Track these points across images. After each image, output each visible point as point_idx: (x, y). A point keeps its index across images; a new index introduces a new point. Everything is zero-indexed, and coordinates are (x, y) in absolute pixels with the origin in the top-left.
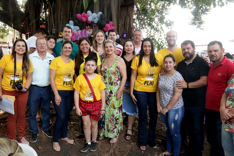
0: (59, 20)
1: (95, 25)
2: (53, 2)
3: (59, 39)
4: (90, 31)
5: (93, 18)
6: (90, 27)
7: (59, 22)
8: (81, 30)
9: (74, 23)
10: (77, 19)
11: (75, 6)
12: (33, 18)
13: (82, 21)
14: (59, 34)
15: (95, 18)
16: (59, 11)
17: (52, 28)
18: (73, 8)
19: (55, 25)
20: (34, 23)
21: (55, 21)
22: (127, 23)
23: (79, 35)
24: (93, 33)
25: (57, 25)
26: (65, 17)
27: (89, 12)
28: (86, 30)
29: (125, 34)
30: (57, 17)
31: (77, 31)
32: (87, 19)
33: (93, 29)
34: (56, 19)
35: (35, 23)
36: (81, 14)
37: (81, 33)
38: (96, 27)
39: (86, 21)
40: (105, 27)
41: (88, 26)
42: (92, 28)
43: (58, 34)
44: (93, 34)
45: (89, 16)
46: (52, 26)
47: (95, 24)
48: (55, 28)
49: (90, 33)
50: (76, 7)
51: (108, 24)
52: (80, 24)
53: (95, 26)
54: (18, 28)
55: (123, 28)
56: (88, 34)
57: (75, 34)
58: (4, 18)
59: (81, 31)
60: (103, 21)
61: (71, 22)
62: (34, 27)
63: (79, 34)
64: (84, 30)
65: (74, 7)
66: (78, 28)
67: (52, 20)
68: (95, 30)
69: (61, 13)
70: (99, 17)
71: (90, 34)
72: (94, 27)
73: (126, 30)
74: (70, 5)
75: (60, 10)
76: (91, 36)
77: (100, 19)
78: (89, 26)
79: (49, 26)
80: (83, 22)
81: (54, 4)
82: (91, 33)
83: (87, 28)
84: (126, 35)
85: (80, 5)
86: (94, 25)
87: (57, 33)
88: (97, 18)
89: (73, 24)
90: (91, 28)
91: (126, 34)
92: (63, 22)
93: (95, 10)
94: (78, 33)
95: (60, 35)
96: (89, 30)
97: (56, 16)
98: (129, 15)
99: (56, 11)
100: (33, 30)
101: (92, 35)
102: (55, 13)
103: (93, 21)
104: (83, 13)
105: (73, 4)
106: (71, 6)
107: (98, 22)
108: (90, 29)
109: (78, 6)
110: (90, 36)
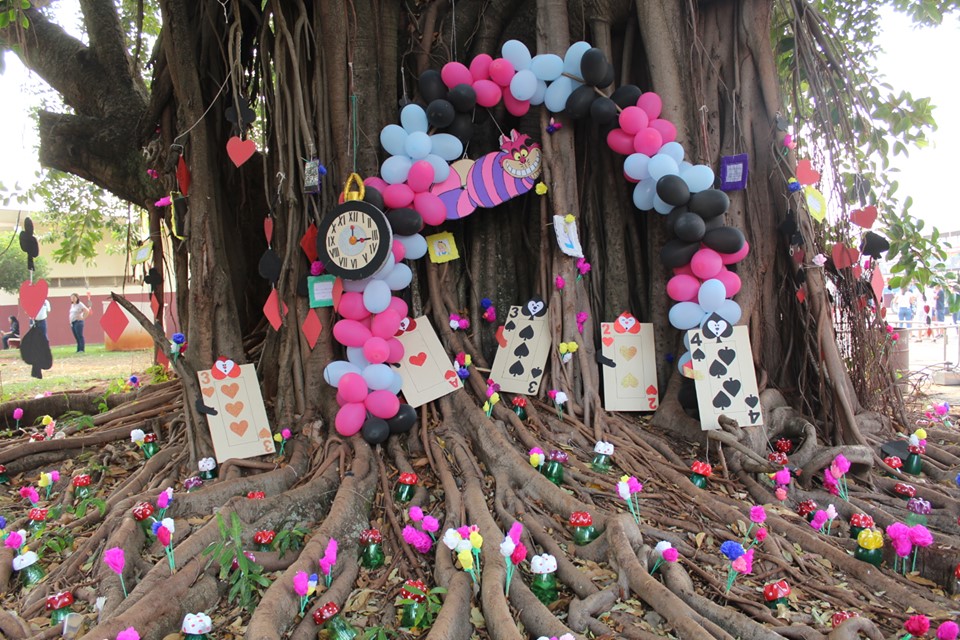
0: (340, 106)
1: (552, 120)
2: (303, 7)
3: (347, 214)
4: (523, 160)
5: (538, 80)
6: (525, 136)
7: (340, 118)
8: (470, 158)
9: (429, 117)
10: (444, 91)
11: (428, 37)
12: (191, 107)
13: (478, 105)
14: (342, 189)
15: (548, 83)
16: (340, 55)
17: (304, 155)
18: (416, 45)
19: (321, 137)
20: (194, 139)
21: (320, 115)
22: (738, 97)
23: (462, 188)
24: (547, 170)
25: (328, 140)
26: (373, 88)
27: (514, 49)
28: (503, 158)
29: (736, 161)
30: (329, 92)
31: (450, 163)
32: (505, 88)
33: (541, 147)
34: (320, 108)
35: (204, 137)
36: (468, 65)
37: (476, 174)
38: (556, 135)
39: (499, 99)
40: (618, 127)
41: (513, 132)
42: (534, 140)
43: (339, 189)
44: (547, 176)
45: (516, 72)
46: (298, 148)
47: (551, 114)
48: (317, 156)
49: (524, 174)
50: (433, 44)
51: (635, 105)
52: (463, 124)
53: (551, 131)
54: (140, 192)
55: (717, 131)
56: (518, 180)
57: (440, 184)
58: (73, 150)
59: (472, 162)
60: (600, 96)
61: (413, 113)
62: (194, 160)
63: (463, 183)
64: (492, 156)
65: (421, 40)
66: (453, 144)
67: (297, 114)
68: (554, 152)
69: (347, 62)
70: (576, 70)
71: (528, 178)
72: (546, 137)
73: (739, 140)
74: (399, 32)
75: (343, 52)
76: (534, 188)
77: (578, 85)
78: (518, 130)
79: (285, 148)
80: (483, 111)
81: (307, 21)
82: (530, 170)
83: (505, 142)
84: (740, 171)
85: (454, 31)
86: (544, 126)
87: (334, 187)
88: (566, 80)
89: (425, 127)
90: (527, 145)
91: (741, 165)
92: (362, 119)
93: (545, 37)
94: (454, 174)
95: (350, 190)
96: (517, 155)
97: (320, 88)
98: (751, 53)
99: (318, 64)
100: (189, 176)
101: (537, 181)
102: (318, 70)
103: (537, 102)
104: (482, 59)
105: (413, 29)
106: (403, 35)
107: (571, 101)
108: (524, 152)
109: (440, 36)
110: (525, 191)
